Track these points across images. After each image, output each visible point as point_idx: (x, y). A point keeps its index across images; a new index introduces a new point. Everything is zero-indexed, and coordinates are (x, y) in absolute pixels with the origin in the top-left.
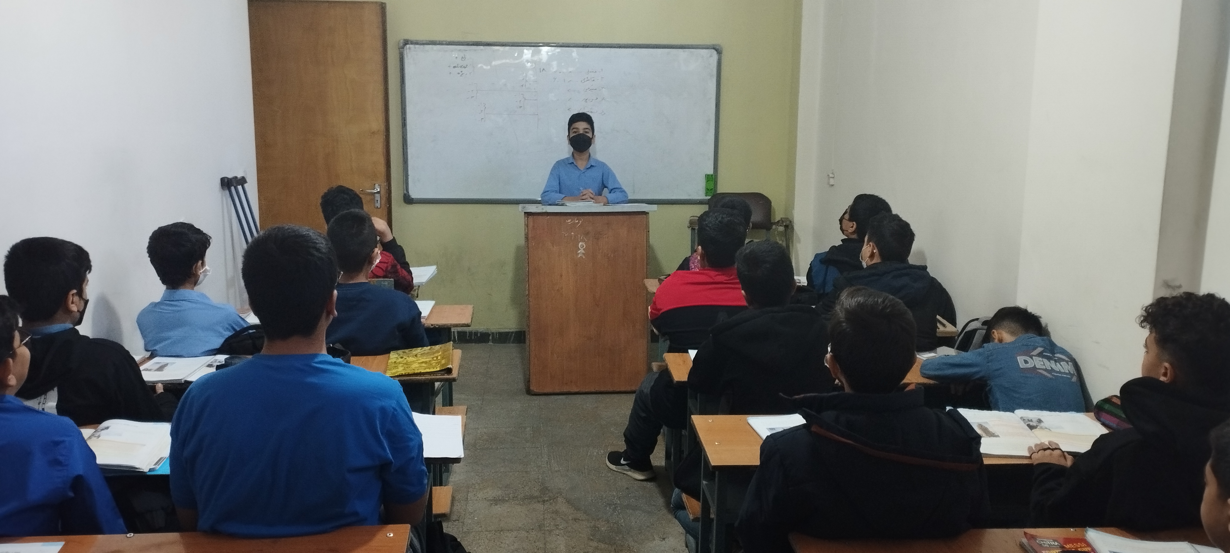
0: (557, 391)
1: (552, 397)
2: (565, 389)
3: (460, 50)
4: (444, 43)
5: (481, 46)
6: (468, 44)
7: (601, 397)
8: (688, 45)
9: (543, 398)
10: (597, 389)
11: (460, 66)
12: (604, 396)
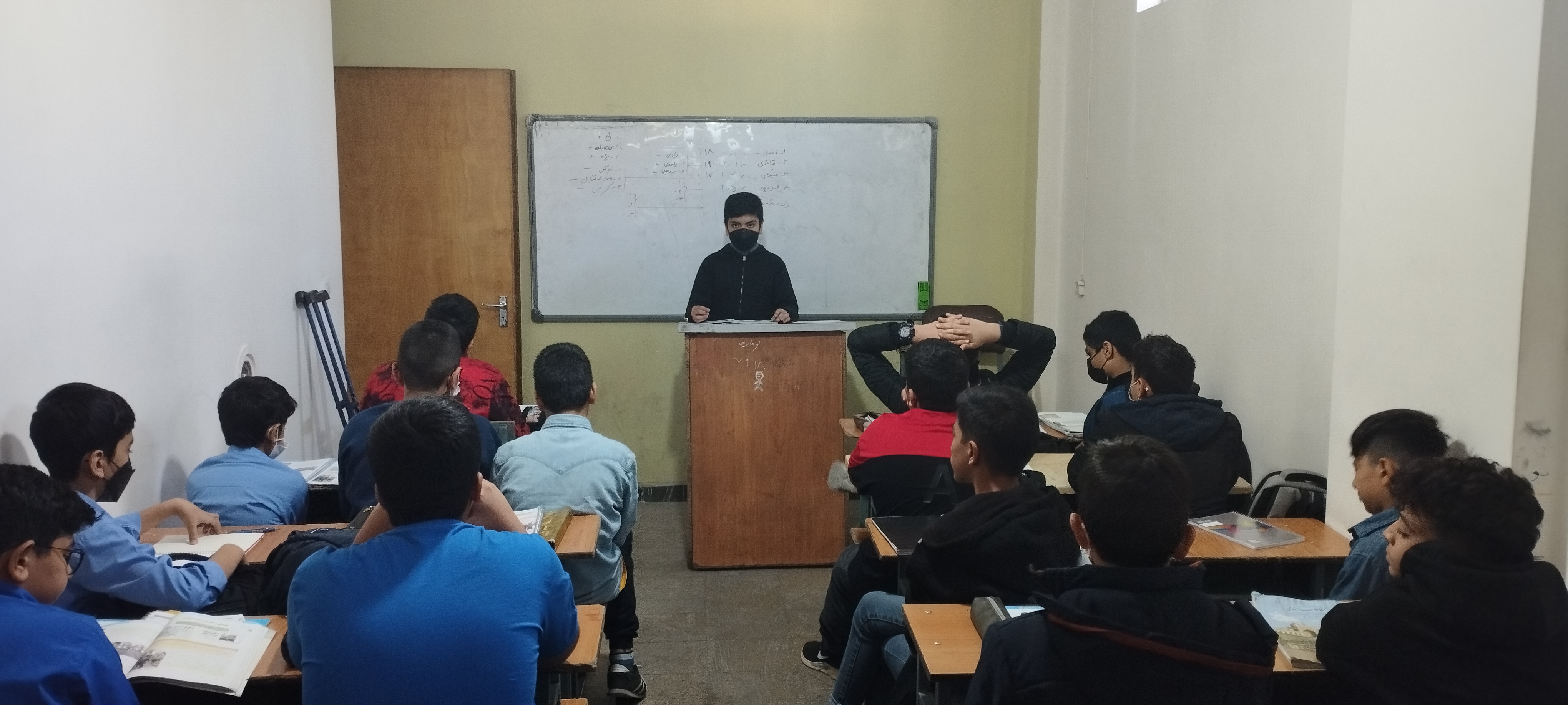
0: (727, 565)
1: (722, 573)
2: (739, 563)
3: (603, 128)
4: (584, 118)
5: (631, 121)
6: (614, 119)
7: (784, 572)
8: (895, 118)
9: (709, 574)
10: (779, 562)
11: (603, 147)
12: (789, 571)
